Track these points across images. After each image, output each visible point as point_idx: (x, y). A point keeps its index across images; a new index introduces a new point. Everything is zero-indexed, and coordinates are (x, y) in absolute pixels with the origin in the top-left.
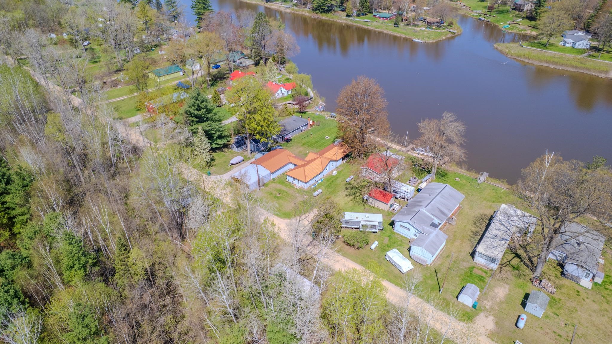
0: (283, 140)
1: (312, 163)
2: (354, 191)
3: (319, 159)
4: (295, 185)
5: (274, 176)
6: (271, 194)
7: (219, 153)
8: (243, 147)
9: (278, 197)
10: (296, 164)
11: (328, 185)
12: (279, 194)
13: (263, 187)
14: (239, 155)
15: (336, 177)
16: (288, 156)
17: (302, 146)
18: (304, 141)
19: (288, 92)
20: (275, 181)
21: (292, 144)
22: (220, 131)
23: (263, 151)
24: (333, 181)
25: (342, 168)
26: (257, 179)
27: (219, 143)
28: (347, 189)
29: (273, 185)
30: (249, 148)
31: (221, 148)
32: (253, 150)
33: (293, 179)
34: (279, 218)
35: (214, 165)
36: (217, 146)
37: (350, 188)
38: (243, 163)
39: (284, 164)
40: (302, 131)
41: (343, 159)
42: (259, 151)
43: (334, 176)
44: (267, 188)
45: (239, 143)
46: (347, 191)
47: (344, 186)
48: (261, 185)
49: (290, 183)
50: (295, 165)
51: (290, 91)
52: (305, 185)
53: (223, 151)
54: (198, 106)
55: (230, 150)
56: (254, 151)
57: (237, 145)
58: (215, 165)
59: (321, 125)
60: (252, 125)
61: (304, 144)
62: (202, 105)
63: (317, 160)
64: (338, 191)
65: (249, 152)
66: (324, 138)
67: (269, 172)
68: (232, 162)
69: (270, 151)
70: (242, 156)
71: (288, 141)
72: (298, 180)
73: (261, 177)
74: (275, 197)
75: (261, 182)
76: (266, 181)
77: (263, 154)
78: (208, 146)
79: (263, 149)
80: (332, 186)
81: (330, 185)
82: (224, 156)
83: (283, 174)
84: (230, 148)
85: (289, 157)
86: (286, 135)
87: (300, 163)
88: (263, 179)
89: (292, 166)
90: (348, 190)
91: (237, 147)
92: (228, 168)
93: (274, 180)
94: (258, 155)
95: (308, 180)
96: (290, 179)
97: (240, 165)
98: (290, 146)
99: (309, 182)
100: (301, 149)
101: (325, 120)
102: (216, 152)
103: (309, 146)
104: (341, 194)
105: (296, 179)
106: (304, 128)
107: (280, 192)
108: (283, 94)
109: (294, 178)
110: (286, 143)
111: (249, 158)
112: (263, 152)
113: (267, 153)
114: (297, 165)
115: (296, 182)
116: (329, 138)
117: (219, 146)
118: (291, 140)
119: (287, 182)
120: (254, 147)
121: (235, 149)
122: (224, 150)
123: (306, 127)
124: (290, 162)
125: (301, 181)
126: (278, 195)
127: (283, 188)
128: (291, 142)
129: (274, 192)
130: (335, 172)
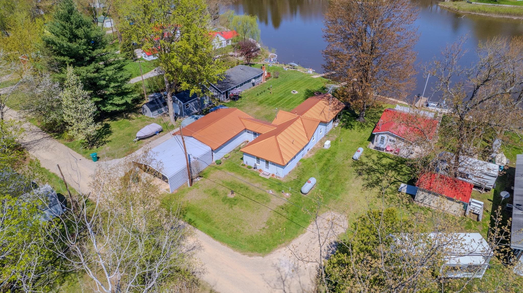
0: (227, 98)
1: (289, 128)
2: (374, 177)
3: (299, 121)
4: (260, 170)
5: (218, 156)
6: (216, 193)
7: (121, 120)
8: (163, 109)
9: (230, 200)
10: (257, 131)
11: (323, 168)
12: (232, 192)
13: (198, 179)
14: (156, 123)
15: (333, 152)
16: (240, 119)
17: (259, 105)
18: (260, 98)
19: (228, 42)
20: (220, 166)
21: (243, 103)
22: (118, 82)
23: (196, 114)
24: (329, 160)
25: (336, 136)
26: (184, 164)
27: (117, 102)
28: (360, 174)
29: (218, 174)
30: (171, 111)
31: (125, 111)
32: (179, 114)
33: (255, 161)
34: (238, 254)
35: (108, 141)
36: (114, 108)
37: (364, 172)
38: (160, 136)
39: (236, 133)
40: (253, 84)
41: (334, 120)
42: (189, 113)
43: (328, 151)
44: (207, 181)
45: (155, 103)
46: (360, 177)
47: (353, 169)
48: (194, 175)
49: (250, 167)
50: (255, 134)
51: (230, 41)
52: (280, 169)
53: (127, 118)
54: (72, 33)
55: (140, 116)
56: (181, 115)
57: (152, 106)
58: (110, 141)
59: (280, 77)
60: (173, 61)
61: (261, 102)
62: (80, 32)
63: (295, 123)
64: (346, 180)
65: (172, 117)
66: (289, 93)
67: (209, 149)
68: (140, 134)
69: (209, 113)
70: (160, 124)
71: (236, 98)
72: (267, 162)
73: (192, 160)
74: (225, 200)
75: (193, 168)
76: (203, 167)
77: (197, 118)
78: (89, 105)
79: (196, 111)
80: (331, 169)
81: (326, 167)
82: (129, 125)
83: (235, 151)
84: (141, 113)
85: (242, 120)
86: (232, 89)
87: (264, 129)
88: (196, 164)
89: (250, 137)
90: (363, 176)
91: (152, 110)
92: (134, 145)
93: (219, 163)
94: (187, 121)
95: (286, 160)
96: (249, 161)
97: (156, 138)
98: (241, 106)
99: (288, 164)
100: (258, 108)
101: (284, 71)
102: (115, 120)
103: (269, 104)
104: (353, 185)
105: (263, 160)
106: (257, 80)
107: (233, 188)
108: (221, 44)
109: (258, 159)
110: (233, 102)
111: (173, 127)
112: (196, 116)
113: (203, 116)
114: (259, 134)
115: (262, 165)
116: (297, 92)
117: (118, 109)
118: (241, 97)
119: (244, 165)
120: (181, 108)
121: (149, 114)
122: (129, 115)
123: (260, 79)
124: (245, 129)
125: (274, 164)
126: (230, 196)
127: (239, 179)
128: (239, 100)
129: (221, 190)
130: (328, 143)
